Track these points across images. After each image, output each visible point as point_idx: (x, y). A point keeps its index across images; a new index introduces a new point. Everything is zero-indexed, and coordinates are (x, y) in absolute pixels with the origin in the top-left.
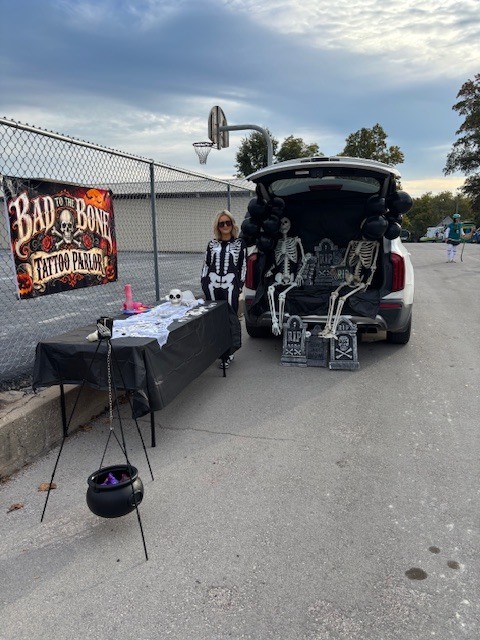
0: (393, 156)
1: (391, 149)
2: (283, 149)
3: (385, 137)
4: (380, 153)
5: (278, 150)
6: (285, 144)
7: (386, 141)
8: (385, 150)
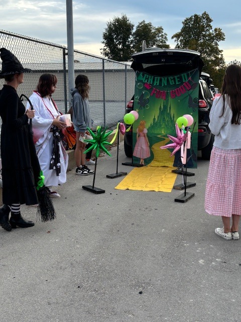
0: (217, 35)
1: (216, 30)
2: (138, 31)
3: (211, 21)
4: (208, 33)
5: (134, 31)
6: (138, 27)
7: (211, 24)
8: (211, 31)
